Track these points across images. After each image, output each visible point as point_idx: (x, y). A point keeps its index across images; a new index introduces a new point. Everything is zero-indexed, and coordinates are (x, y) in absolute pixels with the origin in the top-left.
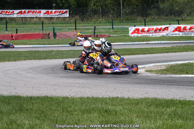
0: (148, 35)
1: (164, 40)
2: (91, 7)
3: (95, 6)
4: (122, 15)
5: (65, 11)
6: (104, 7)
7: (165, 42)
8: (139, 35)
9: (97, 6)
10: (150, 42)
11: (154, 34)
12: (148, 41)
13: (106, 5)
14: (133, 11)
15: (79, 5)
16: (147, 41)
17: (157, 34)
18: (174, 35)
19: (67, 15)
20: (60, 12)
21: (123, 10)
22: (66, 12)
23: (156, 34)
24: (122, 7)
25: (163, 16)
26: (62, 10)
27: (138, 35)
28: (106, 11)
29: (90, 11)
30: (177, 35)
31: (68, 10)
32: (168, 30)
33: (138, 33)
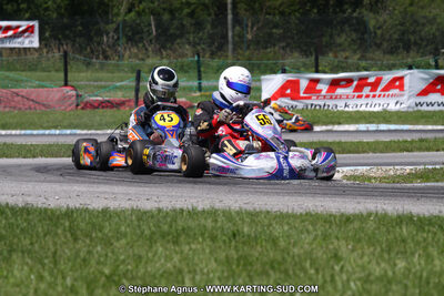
0: (331, 103)
1: (387, 121)
2: (118, 15)
3: (132, 14)
4: (230, 46)
5: (24, 24)
6: (166, 17)
7: (393, 127)
8: (300, 105)
9: (139, 14)
10: (336, 128)
11: (351, 103)
12: (333, 123)
13: (171, 12)
14: (270, 35)
15: (74, 9)
16: (326, 124)
17: (363, 101)
18: (425, 108)
19: (33, 42)
20: (8, 28)
21: (234, 27)
22: (30, 30)
23: (359, 102)
24: (230, 17)
25: (378, 54)
26: (14, 23)
27: (294, 103)
28: (172, 31)
29: (116, 30)
30: (436, 108)
31: (36, 24)
32: (401, 87)
33: (295, 96)
